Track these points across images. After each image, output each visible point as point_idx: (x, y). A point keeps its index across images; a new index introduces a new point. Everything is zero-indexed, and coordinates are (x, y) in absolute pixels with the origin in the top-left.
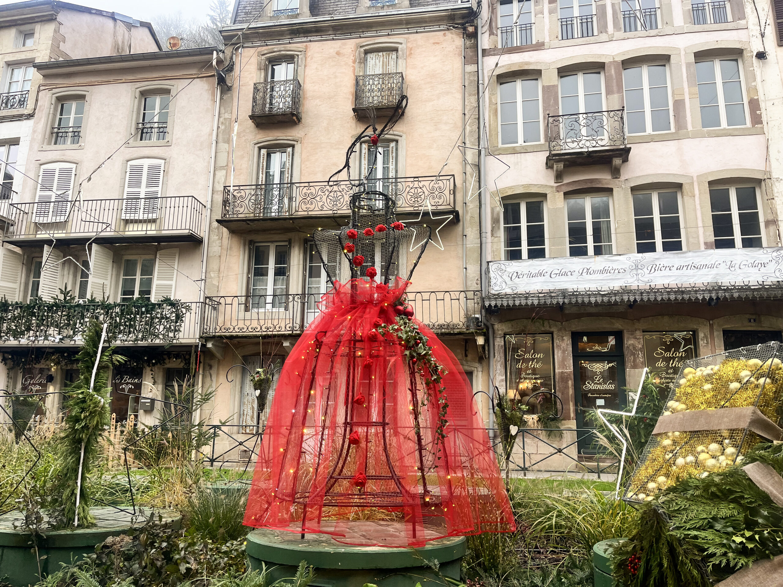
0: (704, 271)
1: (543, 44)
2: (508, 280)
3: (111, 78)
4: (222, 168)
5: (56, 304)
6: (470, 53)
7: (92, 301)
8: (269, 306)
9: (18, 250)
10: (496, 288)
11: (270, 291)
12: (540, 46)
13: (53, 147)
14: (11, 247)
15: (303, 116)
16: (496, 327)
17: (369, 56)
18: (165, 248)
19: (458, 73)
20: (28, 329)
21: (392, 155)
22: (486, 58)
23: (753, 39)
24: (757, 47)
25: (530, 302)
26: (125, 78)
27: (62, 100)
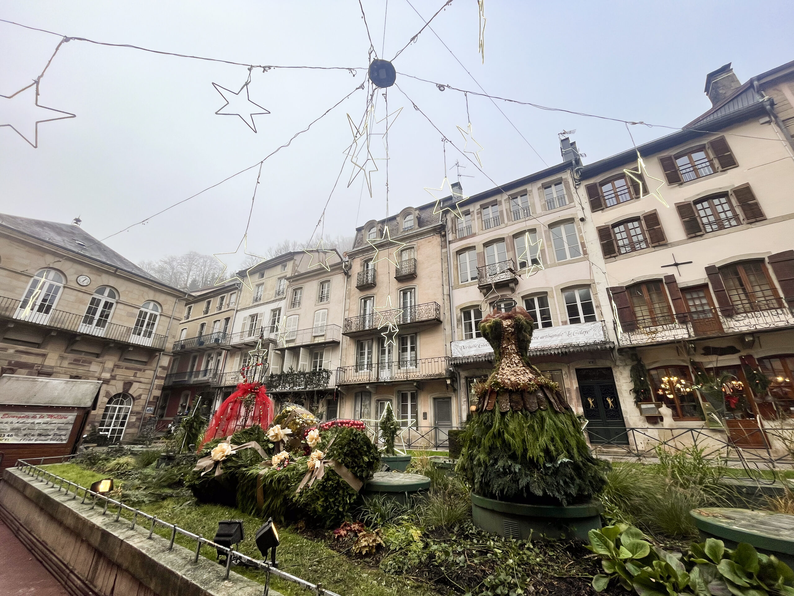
0: (555, 338)
1: (475, 234)
2: (459, 350)
3: (310, 279)
4: (347, 310)
5: (288, 374)
6: (443, 243)
7: (300, 372)
8: (365, 370)
9: (279, 352)
10: (455, 355)
11: (366, 363)
12: (474, 235)
13: (293, 309)
14: (277, 352)
15: (377, 283)
16: (461, 373)
17: (403, 252)
18: (327, 347)
19: (439, 254)
20: (279, 385)
21: (413, 295)
22: (451, 245)
23: (578, 212)
24: (580, 215)
25: (469, 361)
26: (315, 278)
27: (295, 290)
